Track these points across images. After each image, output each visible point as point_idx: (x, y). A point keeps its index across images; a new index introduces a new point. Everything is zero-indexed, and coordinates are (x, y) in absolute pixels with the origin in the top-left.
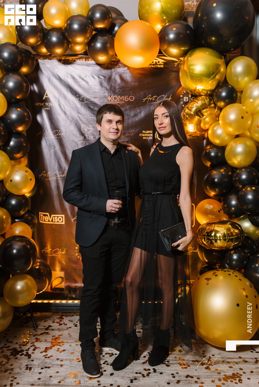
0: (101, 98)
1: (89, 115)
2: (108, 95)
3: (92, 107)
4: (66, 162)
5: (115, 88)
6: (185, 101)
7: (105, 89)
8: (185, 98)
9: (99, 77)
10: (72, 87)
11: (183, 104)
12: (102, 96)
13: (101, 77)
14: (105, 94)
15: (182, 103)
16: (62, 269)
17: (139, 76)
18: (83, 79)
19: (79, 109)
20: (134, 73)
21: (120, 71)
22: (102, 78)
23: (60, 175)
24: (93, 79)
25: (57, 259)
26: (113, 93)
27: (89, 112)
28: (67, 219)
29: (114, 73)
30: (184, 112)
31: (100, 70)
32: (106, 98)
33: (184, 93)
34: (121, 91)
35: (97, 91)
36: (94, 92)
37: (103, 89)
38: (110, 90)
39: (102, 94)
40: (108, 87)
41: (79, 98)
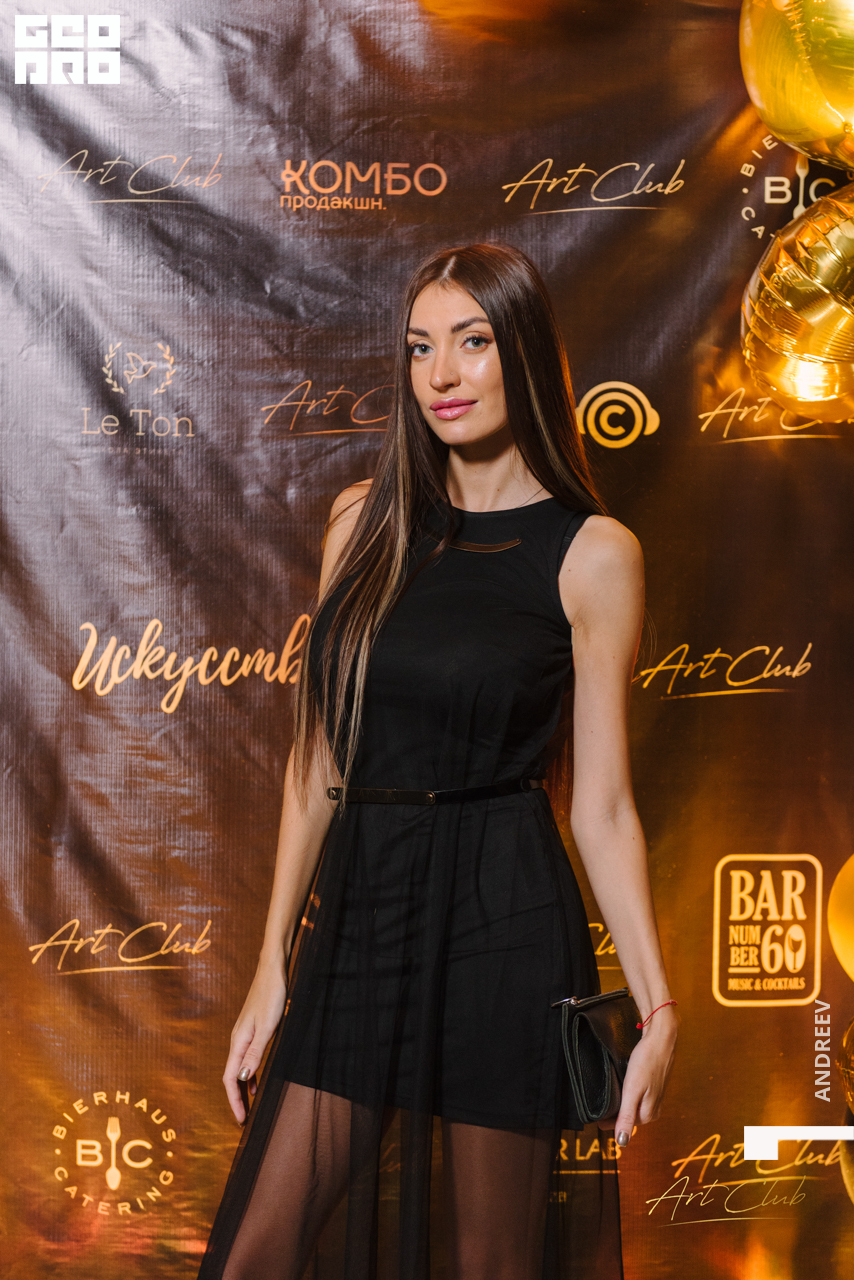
0: (231, 173)
1: (157, 280)
2: (281, 156)
3: (175, 229)
5: (324, 113)
6: (768, 200)
7: (258, 117)
8: (768, 180)
9: (224, 41)
11: (755, 223)
12: (239, 163)
13: (237, 38)
14: (259, 150)
15: (747, 212)
17: (482, 37)
19: (94, 238)
21: (359, 2)
22: (246, 44)
24: (187, 55)
26: (313, 144)
27: (153, 263)
28: (2, 945)
29: (321, 16)
30: (769, 273)
32: (263, 172)
33: (762, 150)
34: (364, 132)
35: (210, 126)
36: (192, 137)
37: (249, 117)
38: (290, 121)
39: (244, 148)
40: (278, 107)
41: (90, 173)
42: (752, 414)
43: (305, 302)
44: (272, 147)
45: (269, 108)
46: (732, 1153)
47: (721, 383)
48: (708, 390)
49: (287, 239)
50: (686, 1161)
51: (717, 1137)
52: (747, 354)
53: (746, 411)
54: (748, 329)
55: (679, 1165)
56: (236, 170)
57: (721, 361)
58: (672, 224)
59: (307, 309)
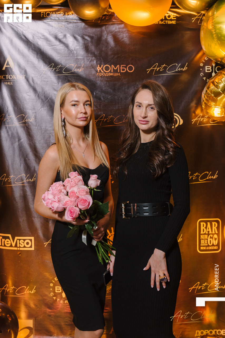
0: (86, 68)
2: (97, 64)
4: (36, 161)
5: (106, 54)
6: (206, 71)
7: (92, 55)
8: (206, 67)
9: (83, 38)
10: (45, 52)
11: (204, 77)
12: (88, 66)
13: (87, 38)
14: (92, 63)
15: (202, 74)
16: (30, 316)
17: (142, 36)
18: (60, 41)
19: (55, 83)
20: (134, 33)
21: (114, 29)
22: (89, 39)
23: (27, 179)
24: (75, 42)
25: (22, 301)
26: (104, 61)
28: (38, 243)
29: (105, 32)
30: (208, 88)
31: (85, 28)
32: (93, 68)
33: (205, 60)
34: (115, 58)
35: (81, 57)
36: (77, 60)
37: (90, 55)
38: (99, 56)
39: (89, 62)
40: (96, 53)
41: (54, 69)
42: (203, 120)
43: (103, 97)
44: (95, 62)
45: (94, 53)
46: (202, 286)
47: (197, 113)
48: (194, 114)
49: (99, 82)
50: (192, 288)
51: (199, 283)
52: (203, 106)
53: (202, 119)
54: (203, 101)
55: (191, 289)
56: (87, 67)
57: (196, 108)
58: (184, 77)
59: (104, 98)
